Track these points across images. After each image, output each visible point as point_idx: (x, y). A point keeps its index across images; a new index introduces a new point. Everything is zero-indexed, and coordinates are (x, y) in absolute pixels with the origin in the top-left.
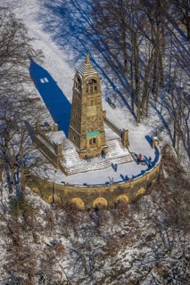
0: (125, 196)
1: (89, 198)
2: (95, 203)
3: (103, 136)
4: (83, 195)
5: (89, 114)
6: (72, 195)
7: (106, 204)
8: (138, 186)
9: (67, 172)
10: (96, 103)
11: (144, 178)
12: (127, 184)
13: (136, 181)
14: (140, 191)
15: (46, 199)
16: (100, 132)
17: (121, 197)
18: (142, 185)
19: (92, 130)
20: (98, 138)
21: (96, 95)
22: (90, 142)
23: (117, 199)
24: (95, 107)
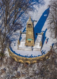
2: (20, 61)
3: (33, 41)
4: (17, 58)
5: (29, 34)
6: (14, 56)
7: (23, 62)
8: (34, 60)
9: (18, 49)
10: (31, 31)
11: (36, 58)
12: (29, 59)
13: (33, 58)
14: (35, 61)
15: (9, 55)
16: (32, 40)
17: (28, 61)
18: (35, 60)
19: (30, 38)
20: (31, 41)
21: (31, 29)
22: (29, 41)
23: (26, 62)
24: (31, 32)
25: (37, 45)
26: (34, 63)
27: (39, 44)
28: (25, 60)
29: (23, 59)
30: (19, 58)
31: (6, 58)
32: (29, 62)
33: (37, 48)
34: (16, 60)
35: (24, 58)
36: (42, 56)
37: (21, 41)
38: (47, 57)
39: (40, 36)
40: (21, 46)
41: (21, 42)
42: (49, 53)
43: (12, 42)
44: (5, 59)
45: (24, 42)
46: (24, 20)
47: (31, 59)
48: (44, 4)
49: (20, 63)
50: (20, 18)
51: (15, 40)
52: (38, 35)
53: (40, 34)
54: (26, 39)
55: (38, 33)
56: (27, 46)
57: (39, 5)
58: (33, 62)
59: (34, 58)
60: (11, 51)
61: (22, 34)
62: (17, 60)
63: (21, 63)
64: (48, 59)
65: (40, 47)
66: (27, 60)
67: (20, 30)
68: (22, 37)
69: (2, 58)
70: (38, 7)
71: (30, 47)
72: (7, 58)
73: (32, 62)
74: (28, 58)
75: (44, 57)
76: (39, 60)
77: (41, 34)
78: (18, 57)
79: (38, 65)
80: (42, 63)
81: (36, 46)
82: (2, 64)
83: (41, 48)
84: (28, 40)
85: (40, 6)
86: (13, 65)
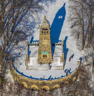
0: (47, 87)
1: (29, 83)
2: (32, 86)
3: (51, 54)
4: (27, 82)
5: (43, 43)
6: (22, 80)
7: (37, 88)
8: (55, 83)
9: (27, 69)
10: (47, 39)
11: (59, 80)
12: (48, 82)
13: (53, 81)
14: (56, 85)
15: (14, 78)
16: (49, 53)
17: (45, 87)
18: (57, 83)
19: (45, 51)
20: (48, 55)
21: (47, 35)
22: (44, 56)
23: (43, 87)
24: (46, 41)
25: (57, 60)
26: (56, 88)
27: (59, 59)
28: (41, 84)
29: (37, 84)
30: (31, 83)
31: (9, 84)
32: (47, 88)
33: (57, 65)
34: (26, 85)
35: (40, 82)
36: (67, 77)
37: (30, 56)
38: (74, 78)
39: (58, 48)
40: (31, 64)
41: (31, 59)
42: (77, 72)
43: (15, 59)
44: (7, 87)
45: (36, 58)
46: (28, 25)
47: (50, 82)
48: (55, 2)
49: (33, 90)
50: (21, 23)
51: (20, 56)
52: (56, 46)
53: (58, 45)
54: (40, 53)
55: (56, 44)
56: (41, 63)
57: (47, 2)
58: (54, 87)
59: (56, 81)
60: (17, 73)
61: (30, 46)
62: (28, 86)
63: (35, 90)
64: (76, 82)
65: (62, 64)
66: (44, 84)
67: (24, 41)
68: (30, 51)
69: (2, 86)
70: (46, 5)
71: (46, 64)
72: (11, 84)
73: (52, 87)
74: (45, 81)
75: (70, 77)
76: (63, 83)
77: (60, 45)
78: (30, 80)
79: (62, 91)
80: (67, 87)
81: (55, 63)
82: (4, 94)
83: (64, 65)
84: (43, 54)
85: (50, 4)
86: (21, 93)
